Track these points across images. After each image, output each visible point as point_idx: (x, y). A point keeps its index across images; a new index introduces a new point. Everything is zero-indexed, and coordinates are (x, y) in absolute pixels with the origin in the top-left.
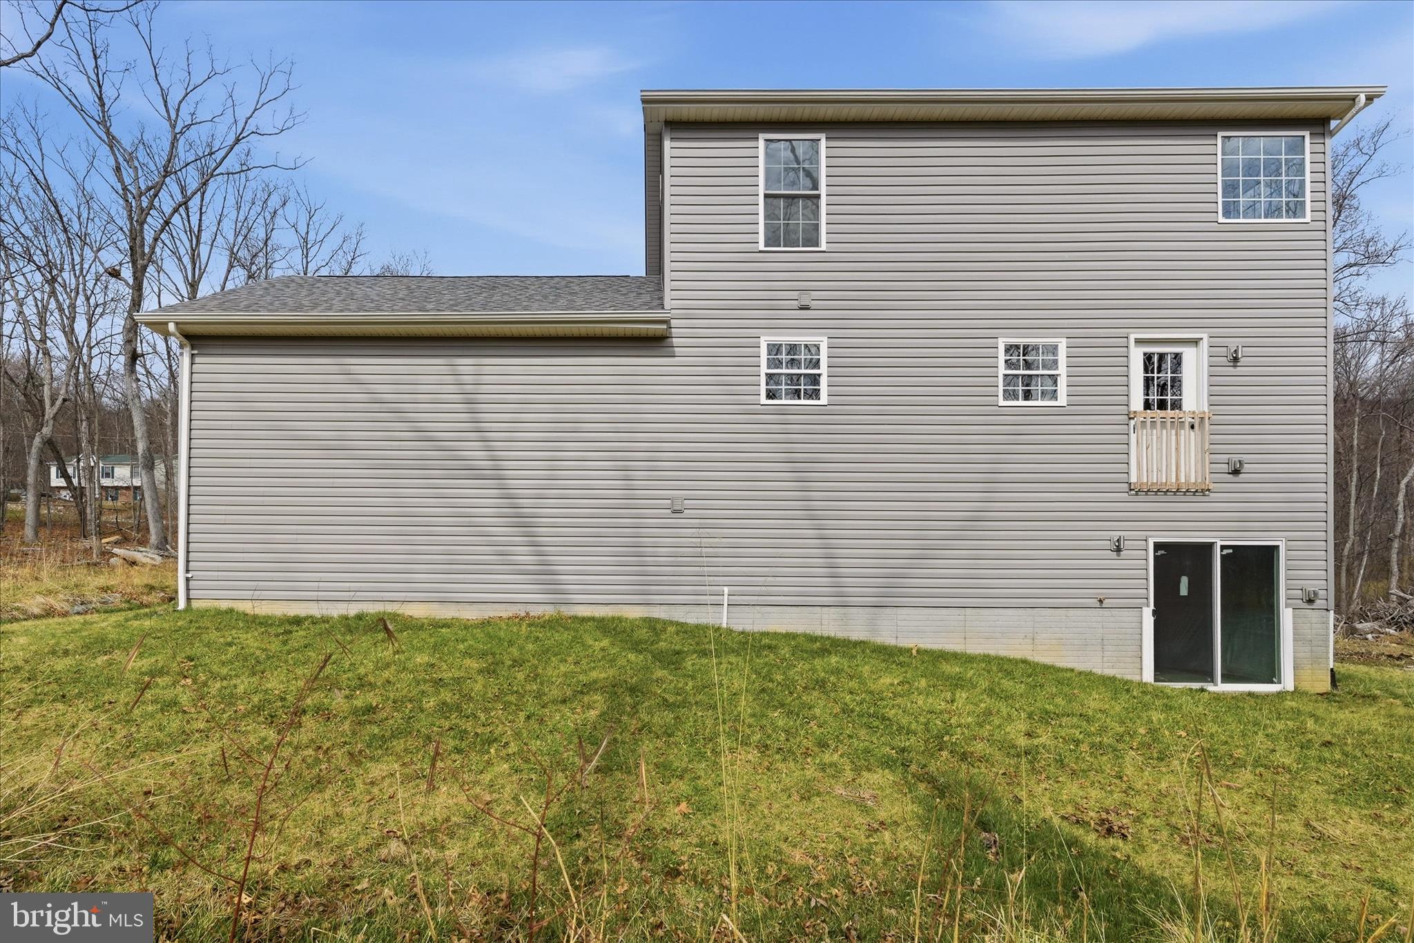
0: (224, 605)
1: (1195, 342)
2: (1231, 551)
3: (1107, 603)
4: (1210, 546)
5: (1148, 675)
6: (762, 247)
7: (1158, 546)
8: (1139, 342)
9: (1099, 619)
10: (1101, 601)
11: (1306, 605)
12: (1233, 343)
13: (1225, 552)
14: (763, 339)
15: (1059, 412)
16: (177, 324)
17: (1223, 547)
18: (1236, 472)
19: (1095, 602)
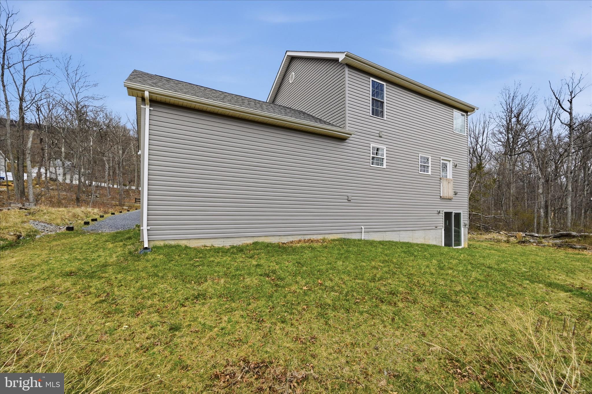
0: (173, 243)
1: (449, 161)
2: (455, 214)
4: (452, 212)
5: (443, 245)
6: (371, 115)
7: (445, 212)
8: (443, 160)
9: (436, 232)
10: (436, 227)
11: (465, 227)
12: (456, 163)
14: (371, 145)
15: (429, 176)
18: (456, 194)
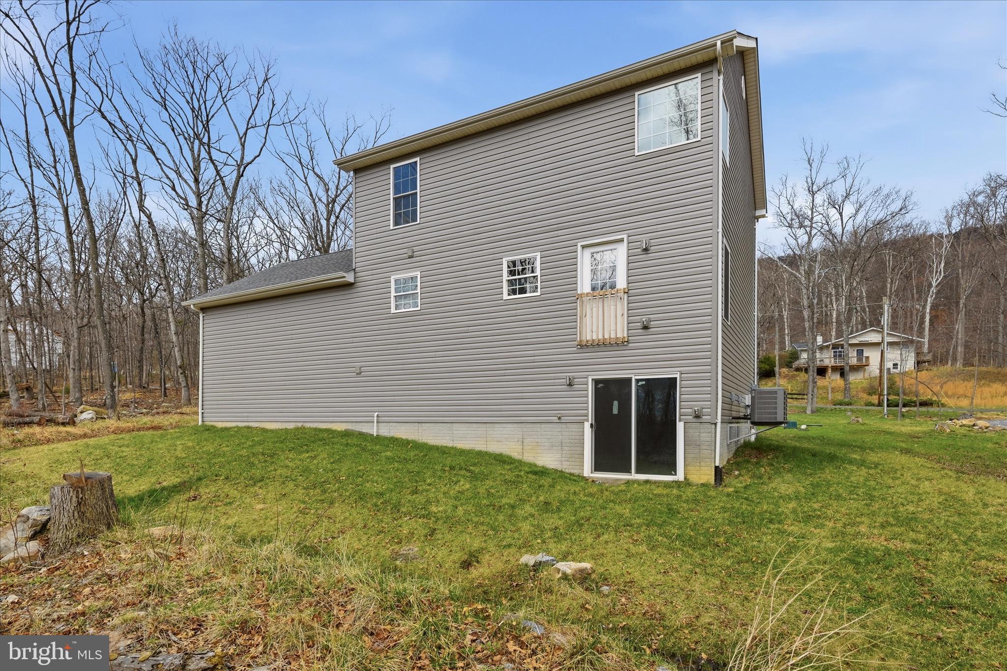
2: (644, 383)
3: (564, 419)
4: (630, 380)
5: (587, 470)
6: (392, 228)
7: (597, 382)
8: (585, 247)
9: (560, 430)
10: (559, 418)
11: (695, 420)
12: (644, 238)
13: (640, 383)
14: (392, 277)
15: (537, 299)
16: (194, 305)
17: (638, 381)
18: (646, 327)
19: (555, 419)
